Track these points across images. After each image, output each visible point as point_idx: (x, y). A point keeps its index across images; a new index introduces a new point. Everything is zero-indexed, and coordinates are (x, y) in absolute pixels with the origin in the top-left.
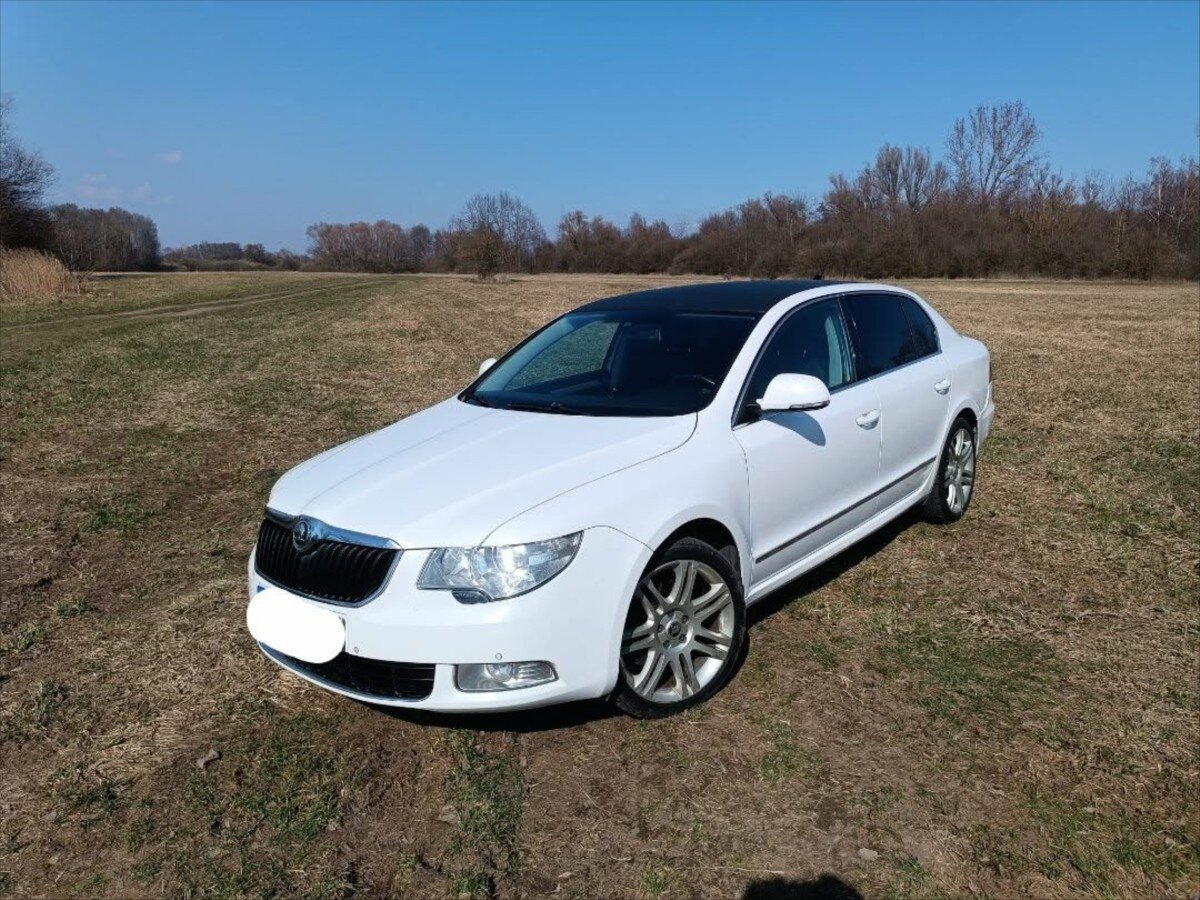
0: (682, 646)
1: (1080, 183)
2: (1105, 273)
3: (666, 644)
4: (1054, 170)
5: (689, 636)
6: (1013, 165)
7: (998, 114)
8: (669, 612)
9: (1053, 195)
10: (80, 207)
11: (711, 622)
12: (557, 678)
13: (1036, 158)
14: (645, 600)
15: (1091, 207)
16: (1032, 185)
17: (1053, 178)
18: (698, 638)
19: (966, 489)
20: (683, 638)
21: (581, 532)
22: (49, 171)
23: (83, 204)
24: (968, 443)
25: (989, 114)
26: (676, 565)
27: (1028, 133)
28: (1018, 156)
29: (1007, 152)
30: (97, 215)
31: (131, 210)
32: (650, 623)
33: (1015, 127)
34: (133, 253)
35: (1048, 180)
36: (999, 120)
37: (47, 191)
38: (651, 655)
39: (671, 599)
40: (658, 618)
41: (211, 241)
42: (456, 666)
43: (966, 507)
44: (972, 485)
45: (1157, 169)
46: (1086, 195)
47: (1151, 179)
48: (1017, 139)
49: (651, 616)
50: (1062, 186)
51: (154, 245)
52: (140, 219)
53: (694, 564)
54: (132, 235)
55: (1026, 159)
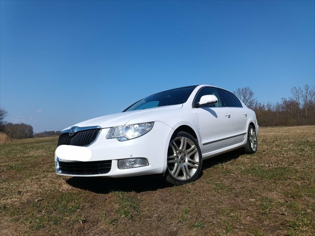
0: (185, 163)
1: (266, 104)
2: (276, 125)
3: (180, 162)
4: (259, 102)
5: (187, 160)
6: (249, 101)
7: (243, 90)
8: (180, 153)
9: (260, 107)
10: (13, 123)
11: (192, 157)
12: (149, 165)
13: (254, 99)
14: (173, 147)
15: (269, 110)
16: (254, 105)
17: (259, 104)
18: (189, 161)
19: (256, 145)
20: (184, 161)
21: (154, 122)
22: (6, 113)
23: (14, 123)
24: (254, 133)
25: (241, 90)
26: (181, 138)
27: (251, 94)
28: (250, 99)
29: (247, 98)
30: (17, 125)
31: (26, 124)
32: (175, 155)
33: (248, 92)
34: (26, 135)
35: (258, 104)
36: (244, 91)
37: (5, 118)
38: (176, 164)
39: (180, 148)
40: (177, 154)
41: (47, 131)
42: (118, 160)
43: (256, 150)
44: (257, 144)
45: (283, 101)
46: (268, 107)
47: (282, 103)
48: (249, 95)
49: (175, 152)
50: (262, 105)
51: (32, 132)
52: (29, 126)
53: (186, 138)
54: (26, 130)
55: (252, 100)
